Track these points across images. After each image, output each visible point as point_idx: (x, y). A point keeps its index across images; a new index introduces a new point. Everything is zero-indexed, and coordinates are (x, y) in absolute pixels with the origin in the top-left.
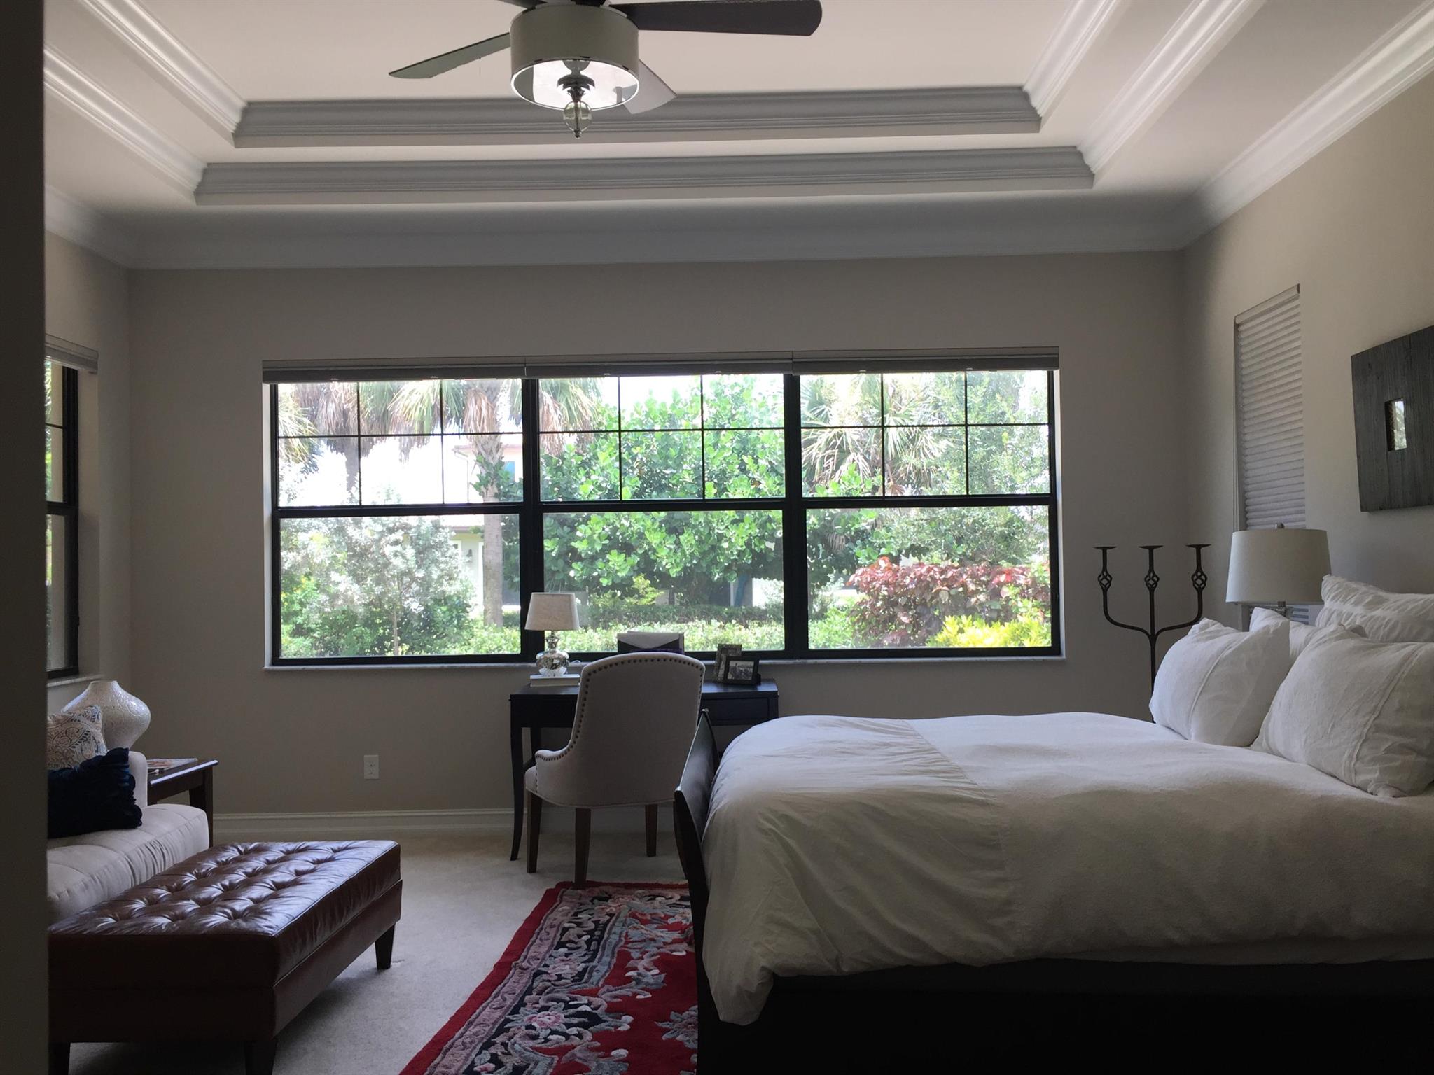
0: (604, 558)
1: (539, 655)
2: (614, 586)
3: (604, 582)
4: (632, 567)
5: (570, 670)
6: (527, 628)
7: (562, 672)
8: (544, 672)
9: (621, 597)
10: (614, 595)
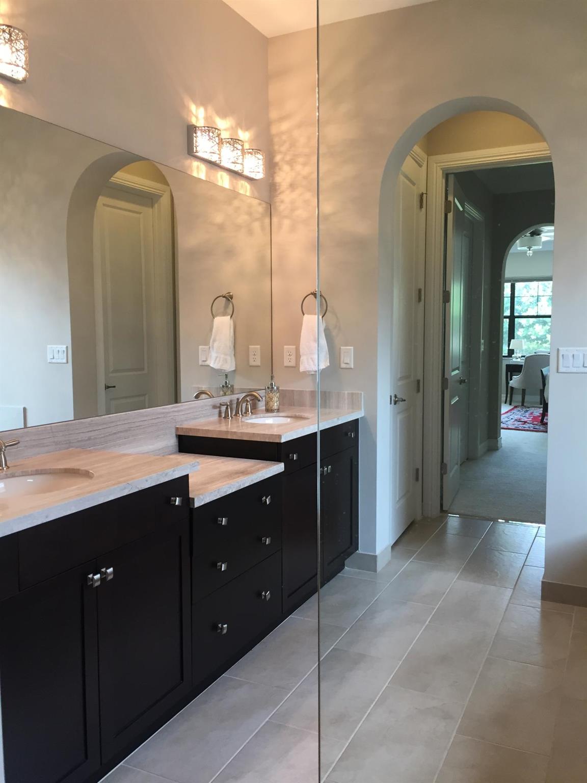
0: (533, 327)
1: (513, 356)
2: (537, 339)
3: (533, 337)
4: (546, 330)
5: (521, 360)
6: (510, 348)
7: (519, 360)
8: (514, 360)
9: (541, 344)
10: (538, 343)
